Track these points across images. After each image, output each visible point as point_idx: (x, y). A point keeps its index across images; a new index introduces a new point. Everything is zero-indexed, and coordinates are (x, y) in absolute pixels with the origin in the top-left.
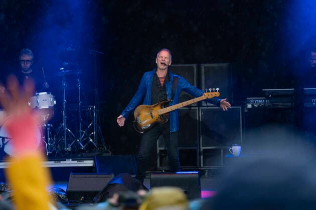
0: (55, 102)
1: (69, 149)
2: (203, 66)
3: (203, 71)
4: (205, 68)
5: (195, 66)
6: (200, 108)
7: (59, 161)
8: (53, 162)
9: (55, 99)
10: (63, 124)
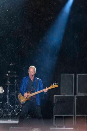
0: (4, 91)
1: (10, 114)
2: (78, 75)
3: (77, 77)
4: (78, 76)
5: (73, 74)
6: (76, 96)
7: (5, 120)
8: (2, 121)
9: (4, 89)
10: (7, 102)
